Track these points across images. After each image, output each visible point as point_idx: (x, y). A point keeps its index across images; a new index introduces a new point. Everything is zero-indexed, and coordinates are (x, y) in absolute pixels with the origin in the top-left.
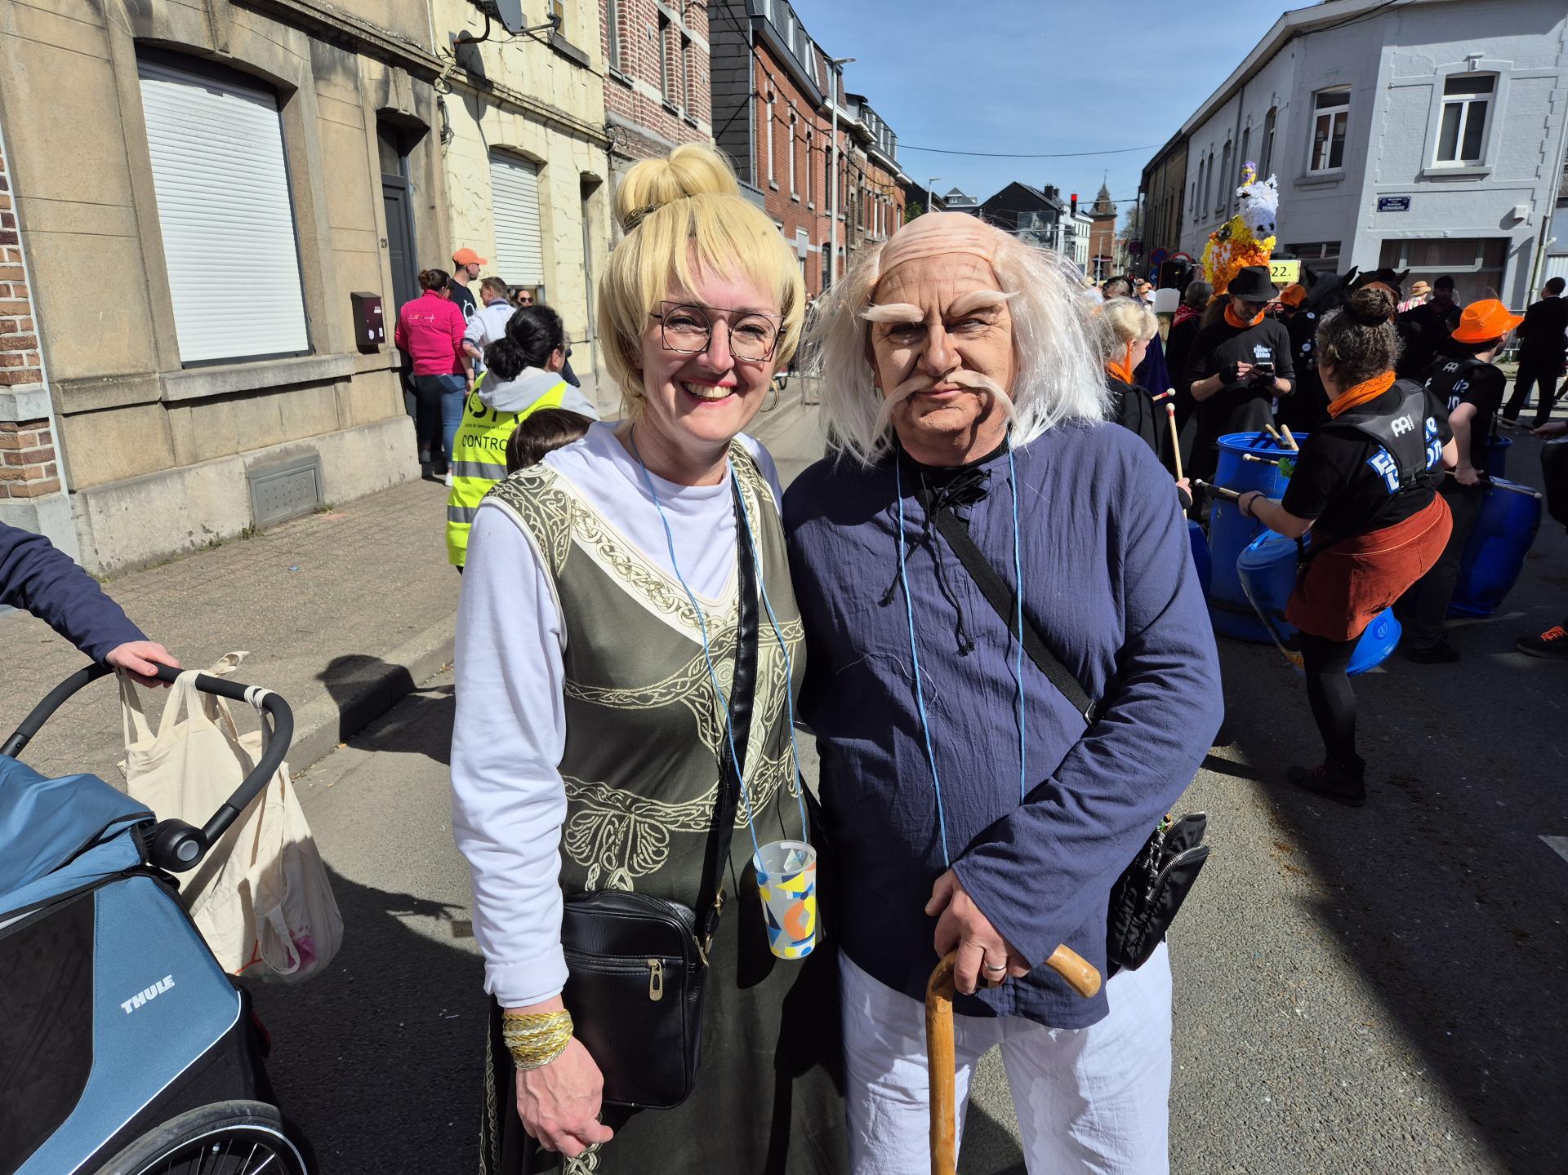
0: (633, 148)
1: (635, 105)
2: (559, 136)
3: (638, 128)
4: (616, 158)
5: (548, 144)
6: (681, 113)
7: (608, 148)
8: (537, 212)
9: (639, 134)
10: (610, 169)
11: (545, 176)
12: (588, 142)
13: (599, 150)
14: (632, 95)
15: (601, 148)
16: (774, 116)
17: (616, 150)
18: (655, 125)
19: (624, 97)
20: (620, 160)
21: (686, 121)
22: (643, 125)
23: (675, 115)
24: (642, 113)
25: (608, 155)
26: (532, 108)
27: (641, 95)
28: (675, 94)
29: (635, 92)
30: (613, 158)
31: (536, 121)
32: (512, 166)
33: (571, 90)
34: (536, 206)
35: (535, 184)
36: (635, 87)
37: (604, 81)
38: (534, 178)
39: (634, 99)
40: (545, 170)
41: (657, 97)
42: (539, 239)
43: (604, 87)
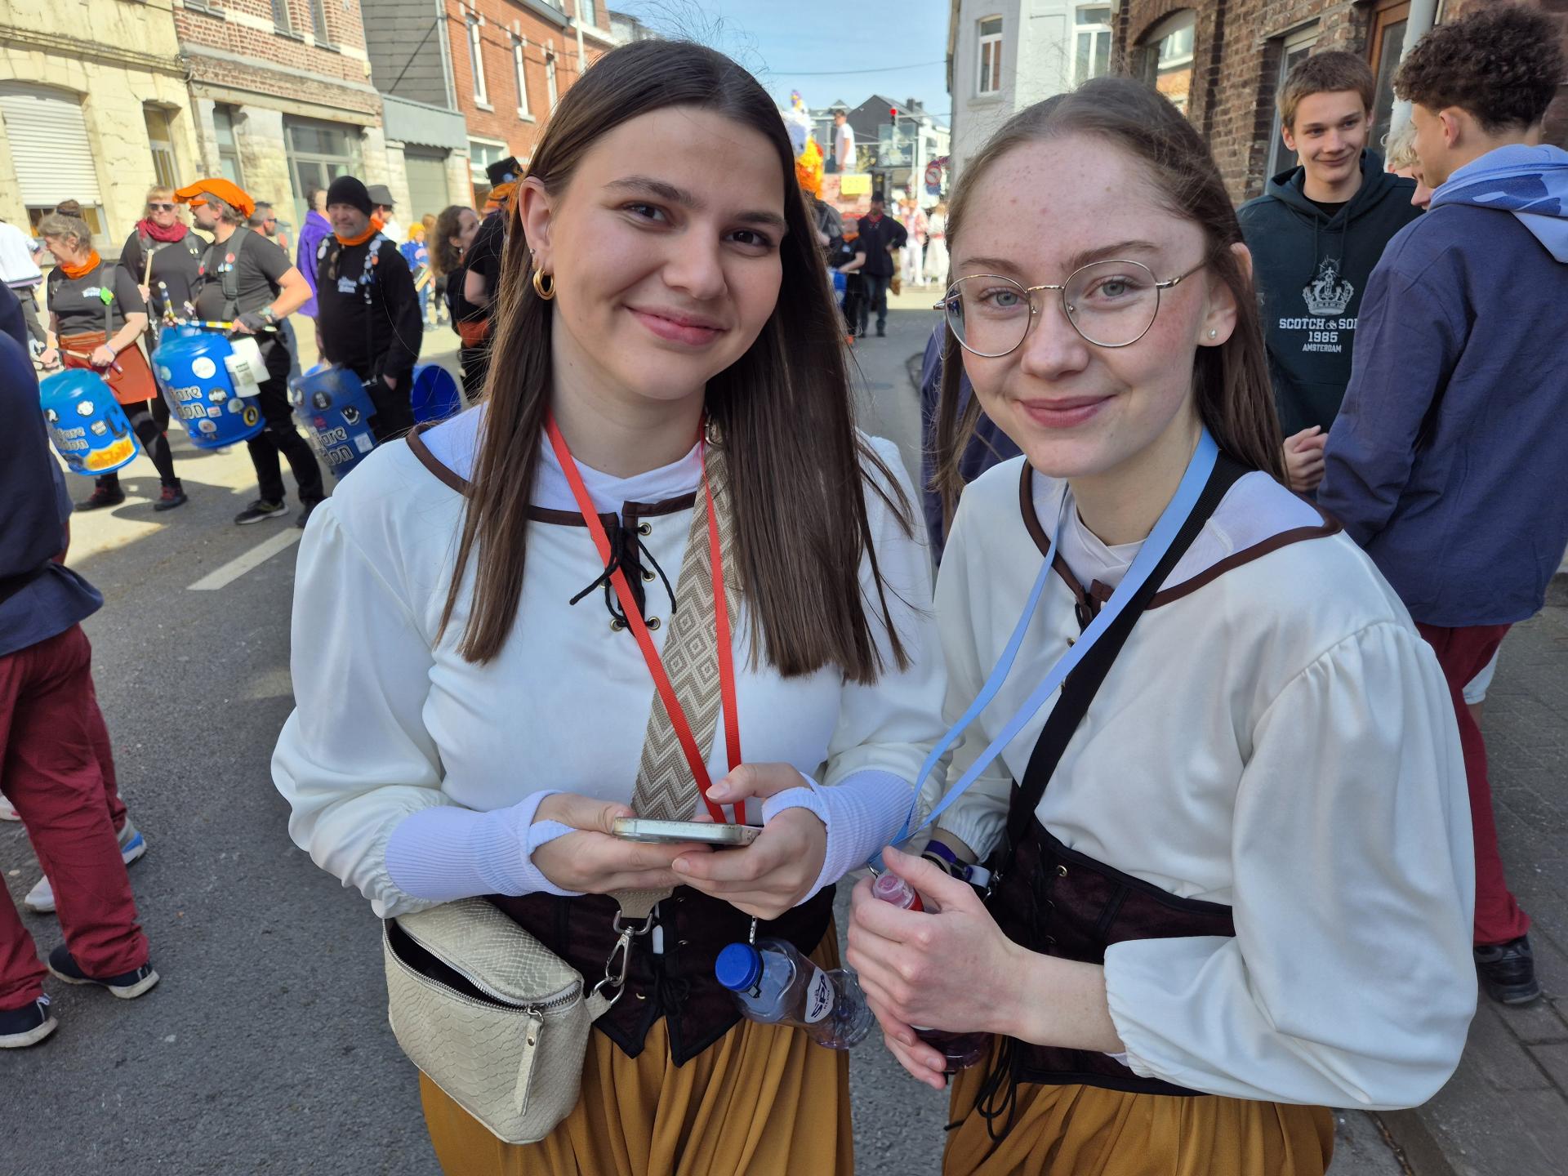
0: (224, 76)
1: (230, 35)
2: (104, 69)
3: (236, 57)
4: (199, 86)
5: (87, 76)
6: (310, 39)
7: (187, 78)
8: (86, 138)
9: (234, 62)
10: (191, 96)
11: (88, 106)
12: (152, 72)
13: (172, 81)
14: (225, 26)
15: (176, 76)
16: (482, 38)
17: (197, 78)
18: (262, 52)
19: (213, 27)
20: (205, 87)
21: (317, 46)
22: (244, 53)
23: (302, 42)
24: (241, 42)
25: (188, 83)
26: (53, 44)
27: (238, 25)
28: (299, 22)
29: (228, 23)
30: (194, 87)
31: (66, 56)
32: (41, 97)
33: (120, 25)
34: (84, 133)
35: (81, 113)
36: (228, 18)
37: (174, 14)
38: (78, 107)
39: (228, 29)
40: (88, 100)
41: (268, 26)
42: (91, 163)
43: (176, 20)
